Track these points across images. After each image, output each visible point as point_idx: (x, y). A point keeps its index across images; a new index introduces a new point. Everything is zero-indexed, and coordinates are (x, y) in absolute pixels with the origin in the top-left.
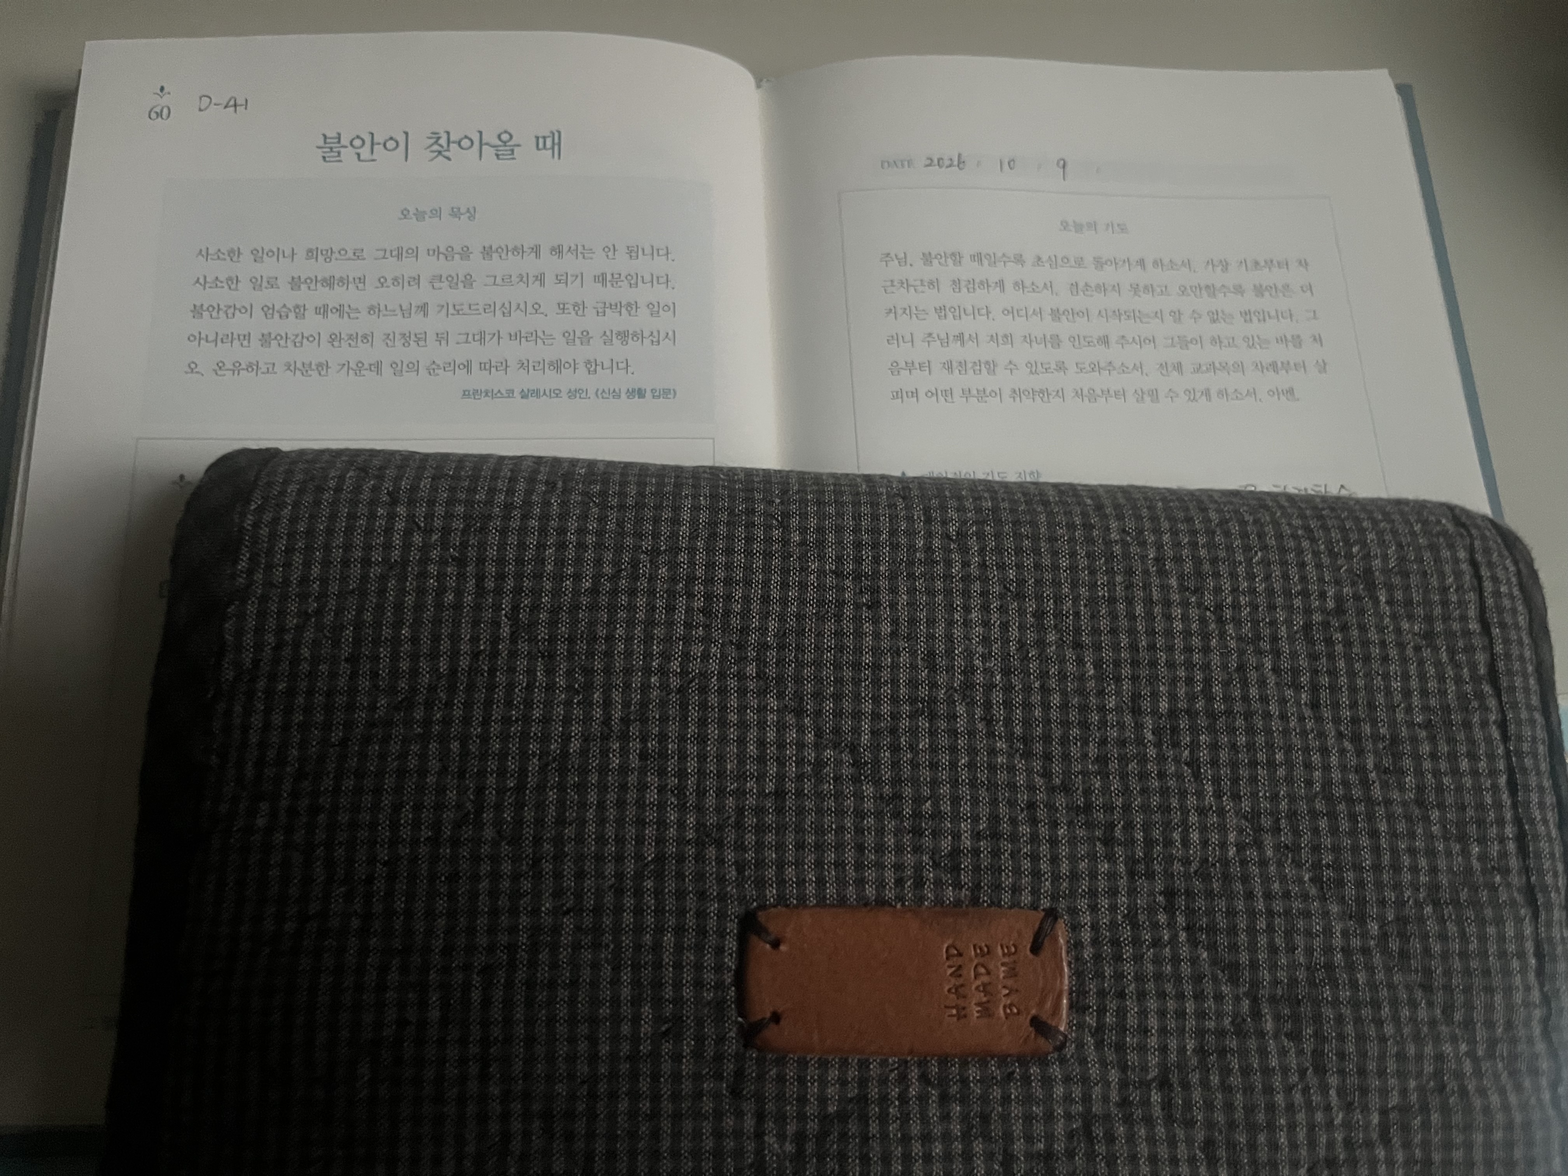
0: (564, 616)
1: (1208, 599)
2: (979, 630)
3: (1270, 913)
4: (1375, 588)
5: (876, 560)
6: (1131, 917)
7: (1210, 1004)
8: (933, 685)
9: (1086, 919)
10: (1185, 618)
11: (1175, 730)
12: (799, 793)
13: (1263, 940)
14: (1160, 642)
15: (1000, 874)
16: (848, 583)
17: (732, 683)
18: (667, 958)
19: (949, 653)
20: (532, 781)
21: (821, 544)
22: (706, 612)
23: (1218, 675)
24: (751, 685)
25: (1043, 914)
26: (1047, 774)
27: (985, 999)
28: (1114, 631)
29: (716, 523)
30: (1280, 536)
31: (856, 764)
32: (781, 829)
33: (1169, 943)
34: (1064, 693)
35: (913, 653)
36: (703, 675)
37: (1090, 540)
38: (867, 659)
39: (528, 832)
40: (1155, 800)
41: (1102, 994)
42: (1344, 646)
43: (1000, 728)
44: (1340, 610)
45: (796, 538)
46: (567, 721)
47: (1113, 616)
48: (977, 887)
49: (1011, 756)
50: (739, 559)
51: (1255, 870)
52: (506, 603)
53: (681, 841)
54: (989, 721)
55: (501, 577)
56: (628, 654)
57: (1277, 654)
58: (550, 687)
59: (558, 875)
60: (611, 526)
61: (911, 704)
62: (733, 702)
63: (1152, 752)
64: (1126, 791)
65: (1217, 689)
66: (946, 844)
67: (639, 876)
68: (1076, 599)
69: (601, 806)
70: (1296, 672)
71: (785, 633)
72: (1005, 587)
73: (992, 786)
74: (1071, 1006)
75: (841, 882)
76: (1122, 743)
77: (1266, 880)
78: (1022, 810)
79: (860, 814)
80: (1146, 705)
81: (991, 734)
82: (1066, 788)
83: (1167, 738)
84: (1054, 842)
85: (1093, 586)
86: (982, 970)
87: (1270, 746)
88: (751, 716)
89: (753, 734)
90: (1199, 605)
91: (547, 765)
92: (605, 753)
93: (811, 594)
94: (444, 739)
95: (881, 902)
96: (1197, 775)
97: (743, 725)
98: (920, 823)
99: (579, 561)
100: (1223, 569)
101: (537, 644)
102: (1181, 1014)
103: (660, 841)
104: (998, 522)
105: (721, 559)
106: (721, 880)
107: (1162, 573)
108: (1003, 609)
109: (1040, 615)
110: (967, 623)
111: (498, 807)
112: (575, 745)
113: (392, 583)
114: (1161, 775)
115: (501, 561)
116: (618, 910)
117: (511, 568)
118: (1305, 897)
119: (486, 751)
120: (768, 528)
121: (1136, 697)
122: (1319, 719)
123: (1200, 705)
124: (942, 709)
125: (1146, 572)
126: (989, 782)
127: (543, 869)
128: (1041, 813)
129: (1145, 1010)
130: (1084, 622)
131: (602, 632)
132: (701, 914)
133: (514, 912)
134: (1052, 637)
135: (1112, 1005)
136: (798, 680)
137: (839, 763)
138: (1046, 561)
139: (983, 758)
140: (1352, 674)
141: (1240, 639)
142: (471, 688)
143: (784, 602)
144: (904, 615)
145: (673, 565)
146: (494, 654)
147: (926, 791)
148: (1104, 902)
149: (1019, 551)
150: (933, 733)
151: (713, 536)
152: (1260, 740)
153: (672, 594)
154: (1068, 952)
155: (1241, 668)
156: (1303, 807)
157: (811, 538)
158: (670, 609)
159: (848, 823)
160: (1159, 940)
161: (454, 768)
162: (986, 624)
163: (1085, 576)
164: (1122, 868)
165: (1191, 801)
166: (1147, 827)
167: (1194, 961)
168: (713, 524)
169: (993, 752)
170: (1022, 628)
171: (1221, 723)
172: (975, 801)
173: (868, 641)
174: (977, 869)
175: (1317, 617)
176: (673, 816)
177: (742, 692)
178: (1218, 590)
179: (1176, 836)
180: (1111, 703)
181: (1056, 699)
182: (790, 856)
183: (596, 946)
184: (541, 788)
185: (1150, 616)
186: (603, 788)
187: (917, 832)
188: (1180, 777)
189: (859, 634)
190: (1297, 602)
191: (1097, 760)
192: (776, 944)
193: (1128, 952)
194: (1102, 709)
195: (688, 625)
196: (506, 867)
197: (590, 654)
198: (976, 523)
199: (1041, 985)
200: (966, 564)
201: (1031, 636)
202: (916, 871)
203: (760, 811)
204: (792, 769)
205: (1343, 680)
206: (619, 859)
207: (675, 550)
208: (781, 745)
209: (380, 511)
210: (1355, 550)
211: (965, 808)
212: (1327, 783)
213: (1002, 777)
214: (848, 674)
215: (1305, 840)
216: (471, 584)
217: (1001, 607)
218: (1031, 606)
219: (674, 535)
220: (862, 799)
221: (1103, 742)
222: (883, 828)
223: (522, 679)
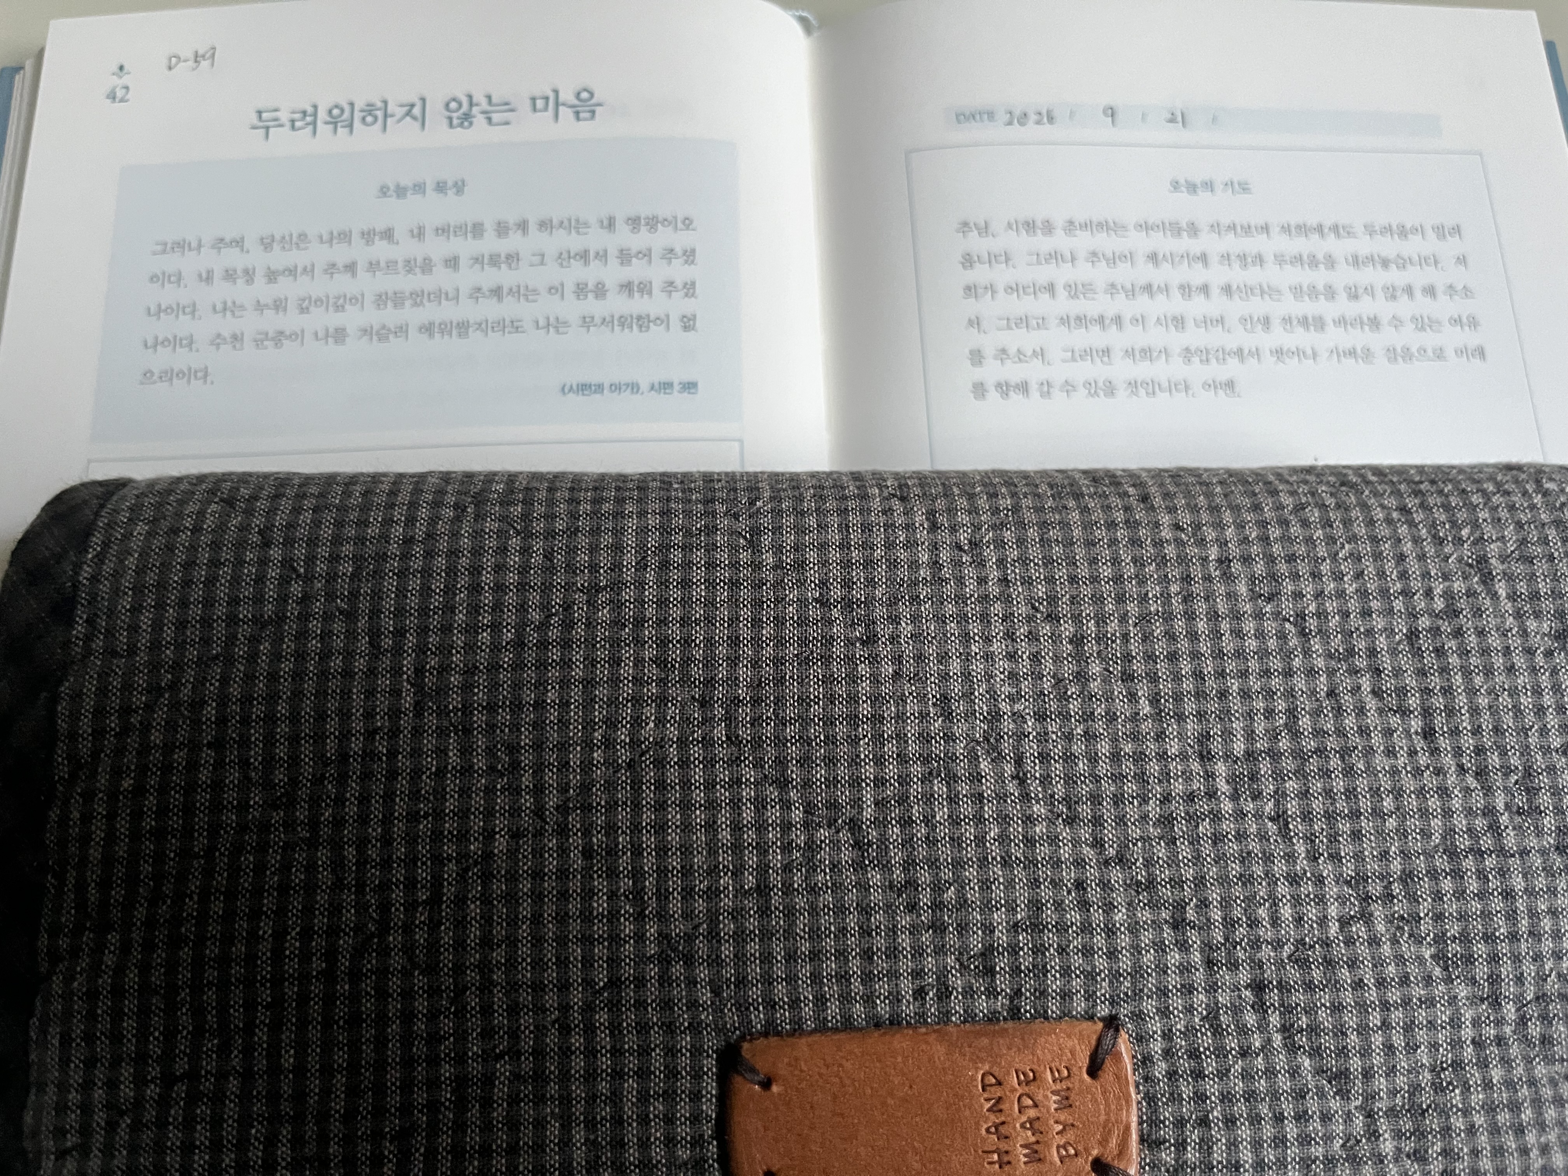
0: (481, 679)
1: (1288, 608)
2: (1003, 664)
3: (1385, 1006)
4: (1492, 580)
5: (871, 582)
6: (1212, 1016)
7: (1315, 1126)
8: (949, 738)
9: (1156, 1026)
10: (1260, 635)
11: (1254, 777)
12: (788, 889)
13: (1377, 1040)
14: (1231, 666)
15: (1045, 975)
16: (835, 613)
17: (696, 751)
18: (629, 1111)
19: (968, 696)
20: (449, 891)
21: (800, 565)
22: (661, 662)
23: (1305, 703)
24: (721, 752)
25: (1100, 1025)
26: (1098, 844)
27: (1033, 1139)
28: (1173, 657)
29: (668, 547)
30: (1371, 523)
31: (858, 845)
32: (766, 935)
33: (1262, 1049)
34: (1115, 740)
35: (922, 698)
36: (660, 744)
37: (1135, 542)
38: (865, 709)
39: (447, 958)
40: (1235, 868)
41: (1180, 1123)
42: (1460, 657)
43: (1035, 787)
44: (1452, 612)
45: (769, 559)
46: (489, 813)
47: (1171, 637)
48: (1018, 993)
49: (1051, 822)
50: (700, 591)
51: (1363, 950)
52: (408, 663)
53: (642, 959)
54: (1021, 779)
55: (400, 633)
56: (563, 723)
57: (1378, 672)
58: (467, 770)
59: (487, 1010)
60: (536, 559)
61: (923, 763)
62: (698, 775)
63: (1227, 806)
64: (1198, 858)
65: (1305, 722)
66: (976, 942)
67: (588, 1008)
68: (1123, 619)
69: (537, 919)
70: (1402, 692)
71: (760, 682)
72: (1034, 607)
73: (1031, 863)
74: (1142, 1140)
75: (846, 998)
76: (1190, 797)
77: (1378, 963)
78: (1069, 892)
79: (865, 910)
80: (1216, 746)
81: (1025, 797)
82: (1121, 860)
83: (1245, 789)
84: (1110, 931)
85: (1144, 599)
86: (1030, 1102)
87: (1375, 792)
88: (723, 794)
89: (724, 817)
90: (1277, 615)
91: (466, 870)
92: (539, 853)
93: (790, 631)
94: (337, 846)
95: (895, 1022)
96: (1285, 833)
97: (711, 805)
98: (942, 916)
99: (497, 607)
100: (1303, 568)
101: (448, 715)
102: (1280, 1141)
103: (613, 962)
104: (1021, 525)
105: (675, 594)
106: (693, 1004)
107: (1228, 577)
108: (1033, 637)
109: (1078, 641)
110: (988, 657)
111: (408, 929)
112: (501, 844)
113: (265, 647)
114: (1241, 836)
115: (400, 612)
116: (566, 1052)
117: (411, 622)
118: (1428, 980)
119: (390, 857)
120: (734, 549)
121: (1205, 738)
122: (1435, 751)
123: (1284, 744)
124: (961, 768)
125: (1208, 578)
126: (1025, 857)
127: (468, 1003)
128: (1094, 894)
129: (1235, 1139)
130: (1134, 647)
131: (529, 696)
132: (671, 1052)
133: (434, 1061)
134: (1095, 668)
135: (1194, 1136)
136: (780, 741)
137: (836, 845)
138: (1083, 571)
139: (1017, 829)
140: (1472, 692)
141: (1330, 656)
142: (366, 776)
143: (757, 642)
144: (908, 650)
145: (617, 605)
146: (394, 733)
147: (947, 874)
148: (1177, 1002)
149: (1048, 561)
150: (953, 800)
151: (665, 565)
152: (1362, 784)
153: (616, 643)
154: (1135, 1070)
155: (1332, 693)
156: (1421, 864)
157: (788, 559)
158: (616, 662)
159: (852, 921)
160: (1249, 1048)
161: (350, 879)
162: (1012, 656)
163: (1132, 588)
164: (1197, 957)
165: (1280, 867)
166: (1226, 903)
167: (1294, 1072)
168: (664, 548)
169: (1029, 820)
170: (1057, 659)
171: (1313, 764)
172: (1010, 884)
173: (865, 687)
174: (1016, 970)
175: (1424, 622)
176: (628, 928)
177: (709, 763)
178: (1298, 595)
179: (1262, 913)
180: (1174, 748)
181: (1104, 748)
182: (779, 971)
183: (540, 1100)
184: (461, 901)
185: (1217, 635)
186: (538, 897)
187: (938, 928)
188: (1263, 837)
189: (853, 679)
190: (1398, 605)
191: (1158, 822)
192: (766, 1085)
193: (1210, 1066)
194: (1162, 756)
195: (638, 681)
196: (421, 1005)
197: (515, 727)
198: (994, 527)
199: (1103, 1118)
200: (982, 581)
201: (1068, 669)
202: (938, 978)
203: (737, 914)
204: (776, 859)
205: (1462, 700)
206: (564, 987)
207: (617, 586)
208: (761, 827)
209: (249, 556)
210: (1465, 532)
211: (998, 893)
212: (1449, 832)
213: (1043, 851)
214: (841, 730)
215: (1424, 908)
216: (363, 643)
217: (1030, 633)
218: (1067, 629)
219: (617, 567)
220: (867, 890)
221: (1166, 799)
222: (894, 926)
223: (431, 763)
